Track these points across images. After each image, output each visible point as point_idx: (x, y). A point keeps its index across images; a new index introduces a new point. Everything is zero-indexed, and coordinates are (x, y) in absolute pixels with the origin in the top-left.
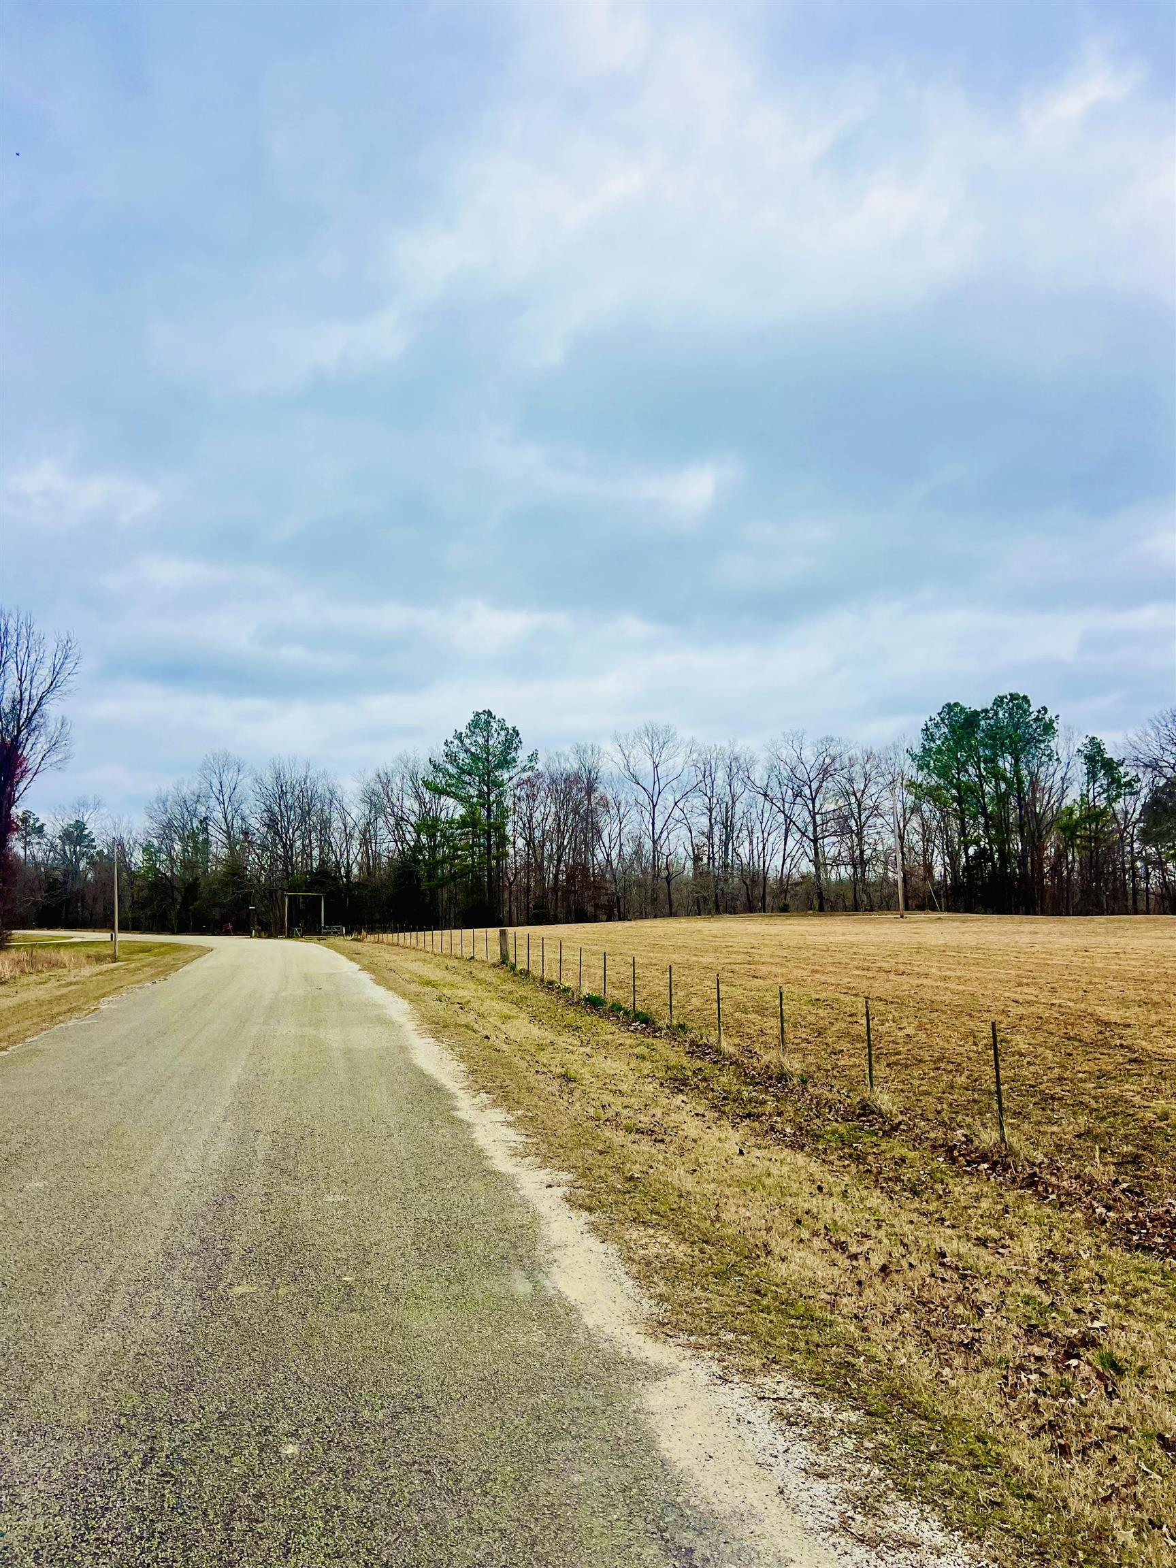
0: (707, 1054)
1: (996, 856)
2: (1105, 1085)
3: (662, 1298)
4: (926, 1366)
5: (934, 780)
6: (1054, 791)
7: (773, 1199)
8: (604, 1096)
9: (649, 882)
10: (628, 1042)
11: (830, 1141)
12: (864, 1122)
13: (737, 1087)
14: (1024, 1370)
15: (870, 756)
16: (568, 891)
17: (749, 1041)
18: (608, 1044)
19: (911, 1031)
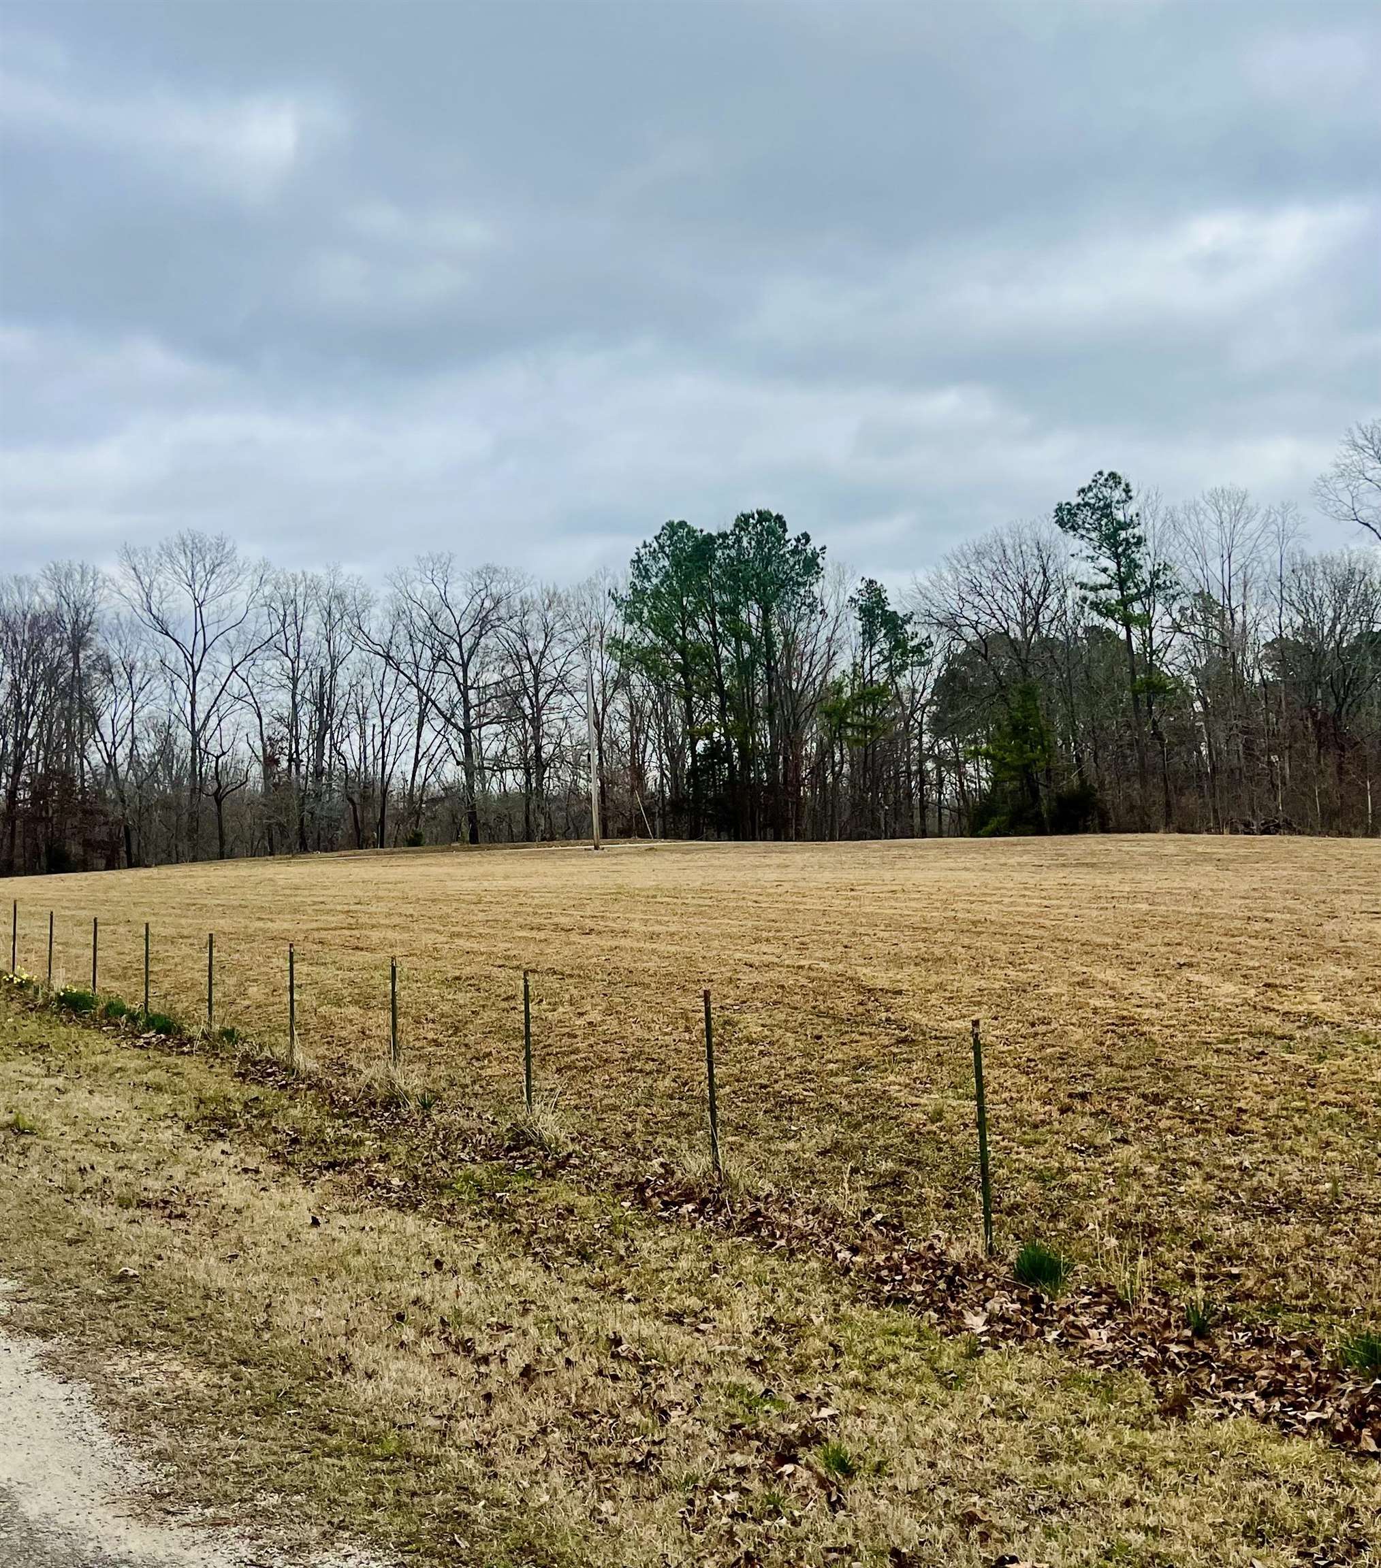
0: (270, 1075)
1: (735, 754)
2: (862, 1078)
3: (162, 1456)
4: (577, 1502)
5: (649, 639)
6: (817, 657)
7: (361, 1288)
8: (85, 1153)
9: (185, 802)
10: (133, 1064)
11: (461, 1193)
12: (515, 1158)
13: (317, 1123)
14: (718, 1489)
15: (553, 599)
16: (34, 819)
17: (342, 1050)
18: (96, 1069)
19: (595, 1016)
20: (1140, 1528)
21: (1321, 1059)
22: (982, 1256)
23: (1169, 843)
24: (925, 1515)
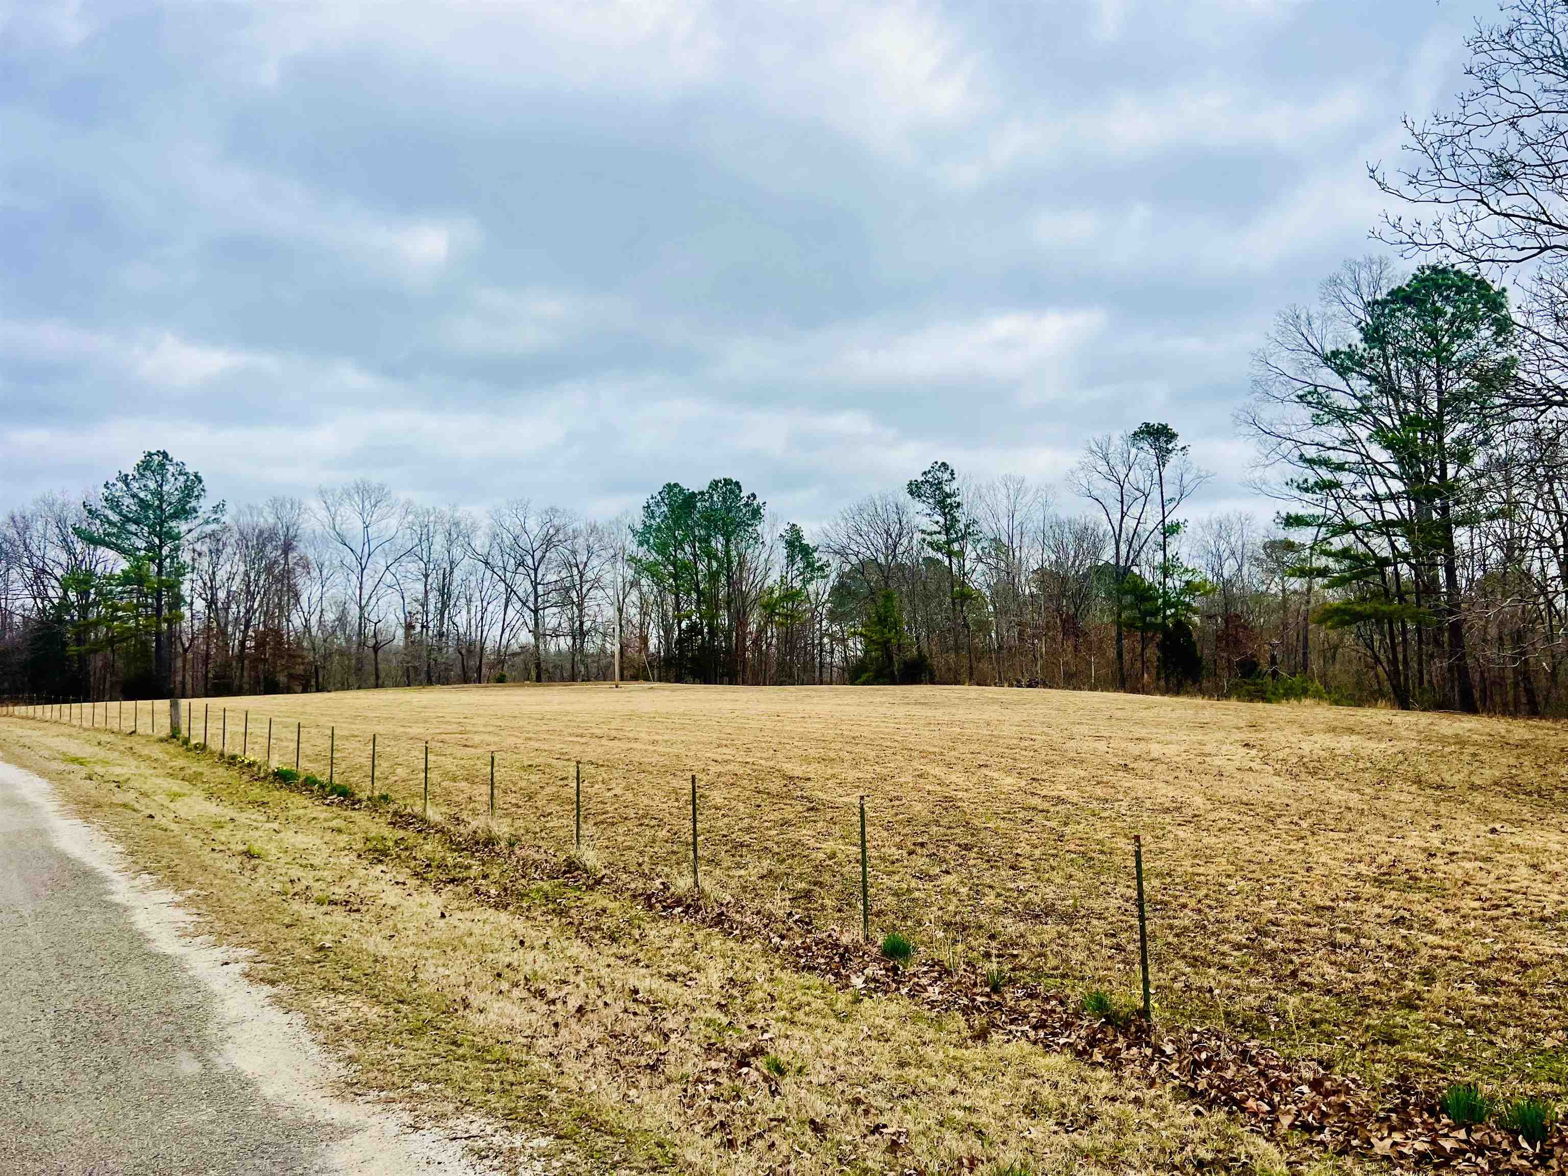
0: (411, 824)
1: (706, 630)
2: (786, 832)
3: (351, 1059)
4: (615, 1089)
5: (653, 556)
6: (758, 572)
7: (473, 957)
8: (294, 870)
9: (354, 651)
10: (323, 816)
11: (534, 899)
12: (569, 878)
13: (442, 854)
14: (702, 1082)
15: (593, 529)
16: (256, 660)
17: (457, 809)
18: (299, 818)
19: (618, 791)
20: (960, 1107)
21: (1066, 824)
22: (862, 941)
23: (972, 691)
24: (829, 1099)
